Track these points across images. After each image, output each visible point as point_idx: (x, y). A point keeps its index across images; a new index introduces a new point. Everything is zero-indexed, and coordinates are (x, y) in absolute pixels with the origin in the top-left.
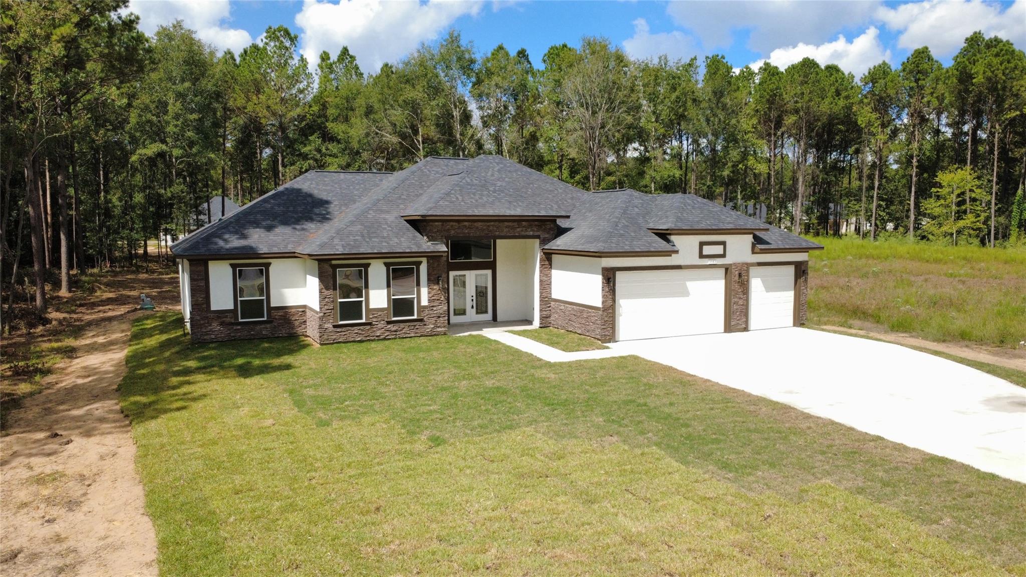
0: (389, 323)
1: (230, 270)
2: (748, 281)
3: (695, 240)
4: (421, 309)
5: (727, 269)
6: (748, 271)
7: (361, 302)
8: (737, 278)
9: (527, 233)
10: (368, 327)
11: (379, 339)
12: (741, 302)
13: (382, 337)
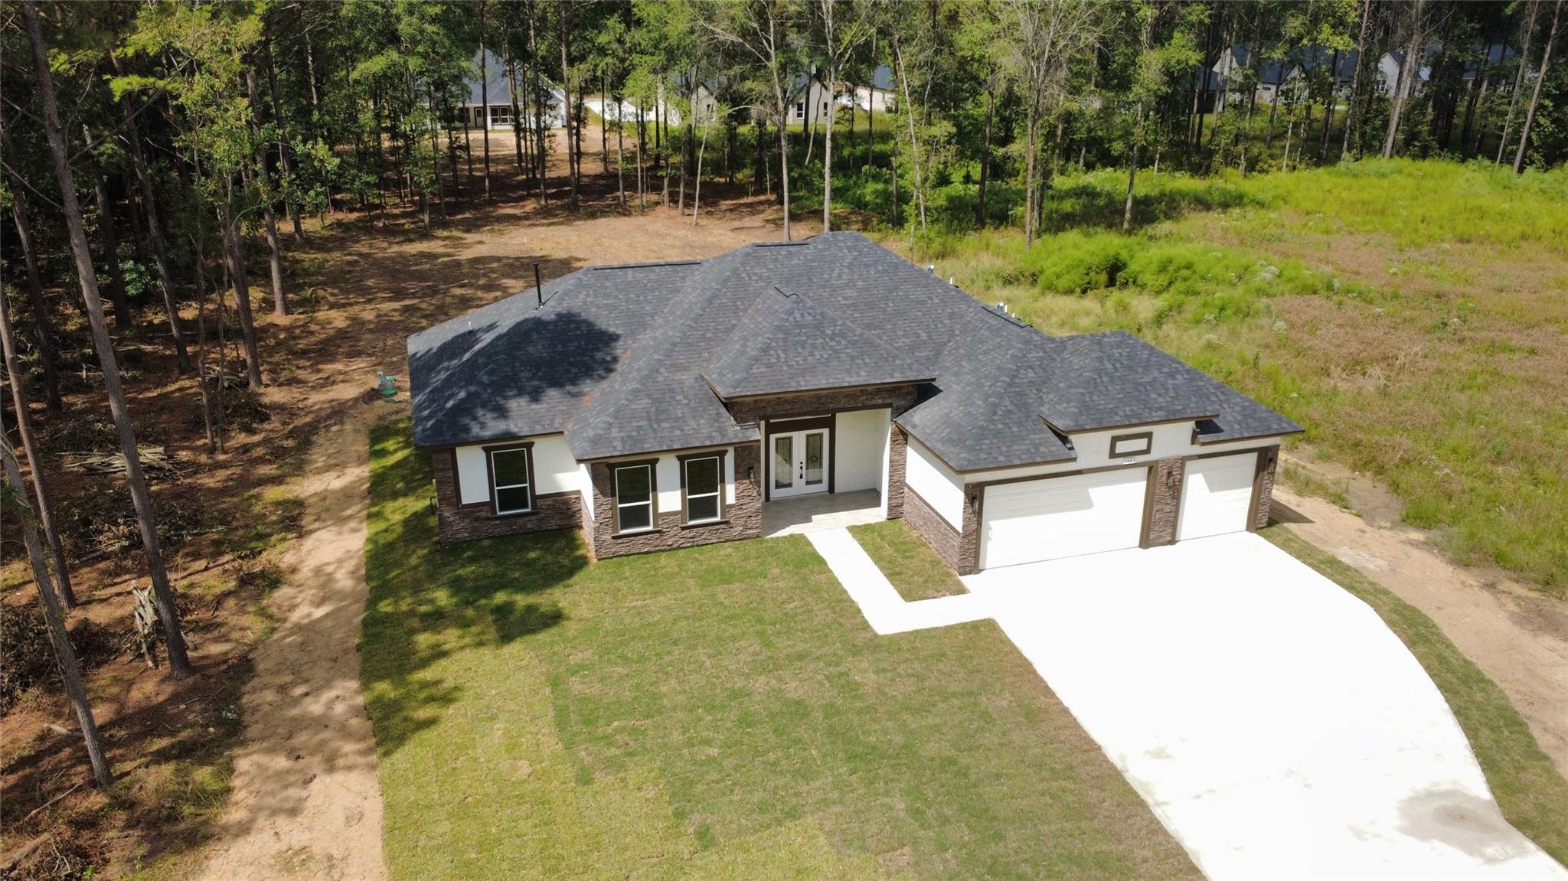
0: (683, 529)
1: (483, 455)
2: (1181, 481)
3: (1105, 437)
4: (726, 508)
5: (1152, 468)
6: (1182, 468)
7: (648, 505)
8: (1164, 479)
9: (873, 402)
10: (657, 535)
11: (671, 549)
12: (1167, 509)
13: (675, 546)
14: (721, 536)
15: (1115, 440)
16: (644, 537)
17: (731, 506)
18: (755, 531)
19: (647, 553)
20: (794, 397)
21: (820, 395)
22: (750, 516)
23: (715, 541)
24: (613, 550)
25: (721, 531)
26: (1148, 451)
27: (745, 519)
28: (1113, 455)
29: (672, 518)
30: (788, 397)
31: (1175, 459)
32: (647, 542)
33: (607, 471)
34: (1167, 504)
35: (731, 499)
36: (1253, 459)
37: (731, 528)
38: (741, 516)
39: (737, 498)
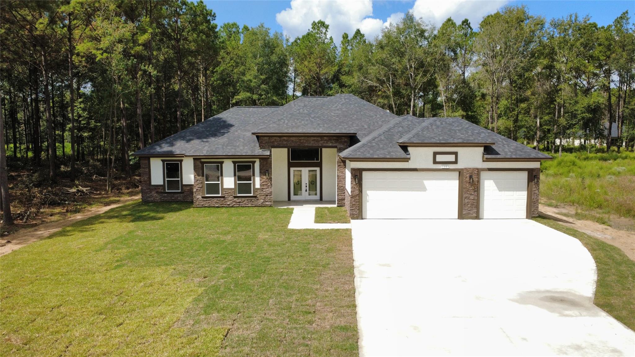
0: (235, 197)
1: (161, 163)
2: (478, 182)
3: (430, 151)
4: (256, 190)
5: (461, 172)
6: (478, 175)
7: (219, 183)
8: (468, 179)
9: (328, 145)
10: (222, 199)
13: (231, 205)
14: (253, 203)
15: (435, 154)
16: (217, 199)
17: (258, 189)
18: (269, 203)
19: (218, 207)
20: (288, 138)
21: (300, 138)
22: (267, 196)
23: (250, 205)
24: (202, 204)
25: (253, 201)
26: (456, 162)
27: (264, 196)
28: (435, 162)
29: (230, 191)
30: (285, 138)
31: (474, 169)
32: (218, 201)
33: (200, 165)
34: (471, 194)
35: (258, 186)
36: (525, 175)
37: (258, 200)
38: (262, 194)
39: (261, 185)
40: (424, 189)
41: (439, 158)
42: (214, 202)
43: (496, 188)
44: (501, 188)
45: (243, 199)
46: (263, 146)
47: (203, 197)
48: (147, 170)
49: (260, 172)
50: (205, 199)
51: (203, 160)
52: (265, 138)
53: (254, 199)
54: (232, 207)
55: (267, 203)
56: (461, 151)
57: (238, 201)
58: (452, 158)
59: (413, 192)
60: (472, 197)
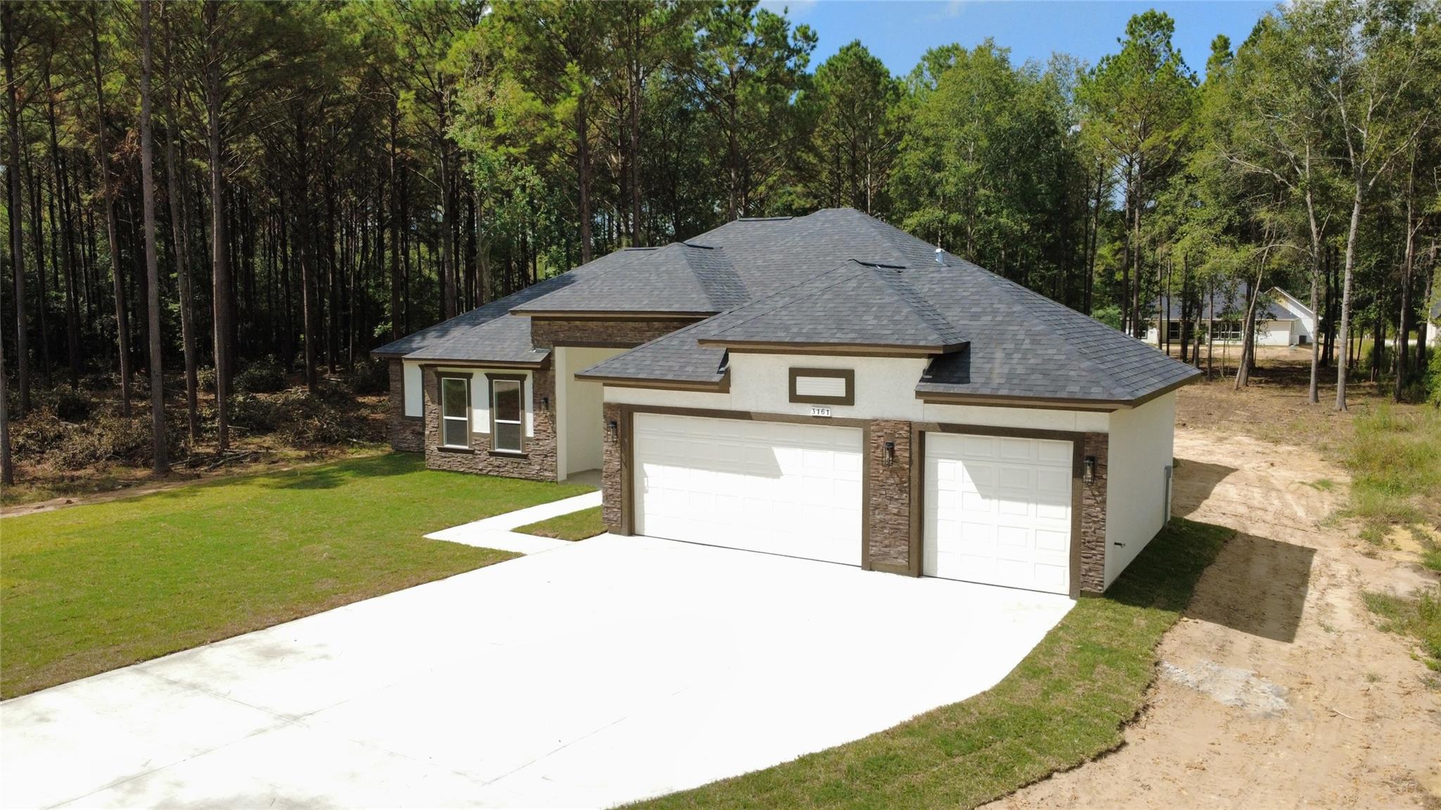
0: (492, 454)
2: (912, 462)
3: (781, 364)
4: (526, 441)
6: (921, 442)
7: (465, 422)
8: (880, 453)
11: (481, 474)
13: (484, 472)
14: (521, 471)
15: (794, 373)
16: (461, 455)
17: (530, 439)
18: (550, 474)
19: (463, 473)
20: (583, 323)
21: (607, 324)
22: (546, 456)
23: (516, 475)
24: (439, 463)
25: (521, 465)
26: (848, 400)
27: (541, 457)
28: (794, 397)
29: (482, 440)
30: (578, 323)
31: (897, 423)
32: (464, 461)
33: (435, 378)
34: (891, 499)
35: (530, 433)
36: (1064, 453)
37: (530, 464)
38: (538, 453)
39: (536, 431)
40: (773, 471)
41: (806, 386)
42: (456, 461)
43: (972, 487)
44: (989, 489)
45: (505, 460)
46: (538, 341)
47: (440, 450)
48: (400, 386)
49: (534, 402)
50: (443, 454)
51: (440, 369)
52: (542, 322)
53: (522, 461)
54: (487, 475)
55: (547, 474)
56: (863, 367)
57: (496, 463)
58: (836, 387)
59: (748, 478)
60: (893, 508)
